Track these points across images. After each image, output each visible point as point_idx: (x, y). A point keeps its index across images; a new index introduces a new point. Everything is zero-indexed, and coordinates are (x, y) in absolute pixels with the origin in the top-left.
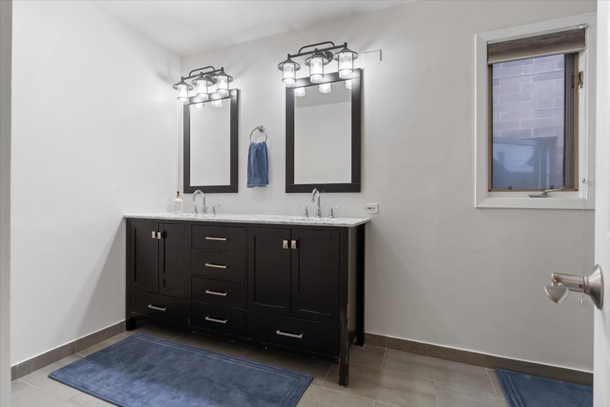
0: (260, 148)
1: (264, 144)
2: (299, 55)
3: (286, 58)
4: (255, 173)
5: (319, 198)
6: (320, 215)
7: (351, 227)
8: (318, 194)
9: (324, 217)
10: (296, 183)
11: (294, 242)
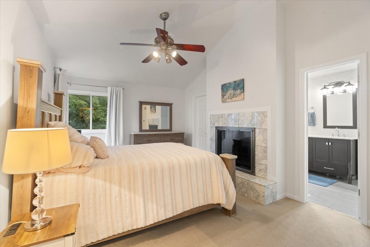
0: (312, 114)
1: (314, 113)
2: (329, 85)
3: (324, 87)
4: (311, 122)
5: (338, 131)
6: (339, 136)
7: (352, 140)
8: (338, 129)
9: (341, 136)
10: (327, 125)
11: (330, 144)
